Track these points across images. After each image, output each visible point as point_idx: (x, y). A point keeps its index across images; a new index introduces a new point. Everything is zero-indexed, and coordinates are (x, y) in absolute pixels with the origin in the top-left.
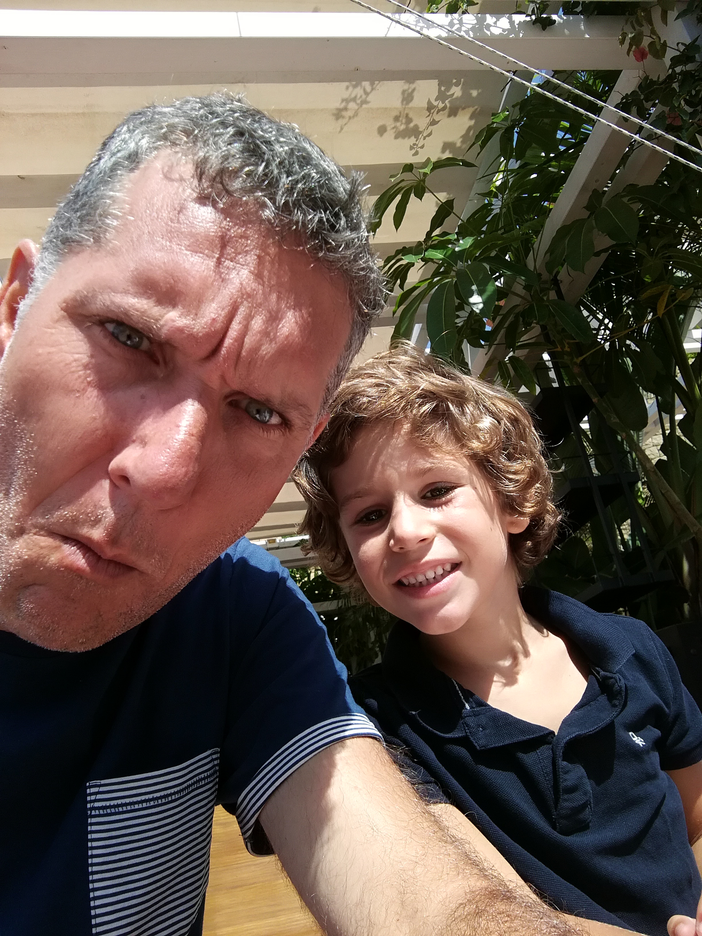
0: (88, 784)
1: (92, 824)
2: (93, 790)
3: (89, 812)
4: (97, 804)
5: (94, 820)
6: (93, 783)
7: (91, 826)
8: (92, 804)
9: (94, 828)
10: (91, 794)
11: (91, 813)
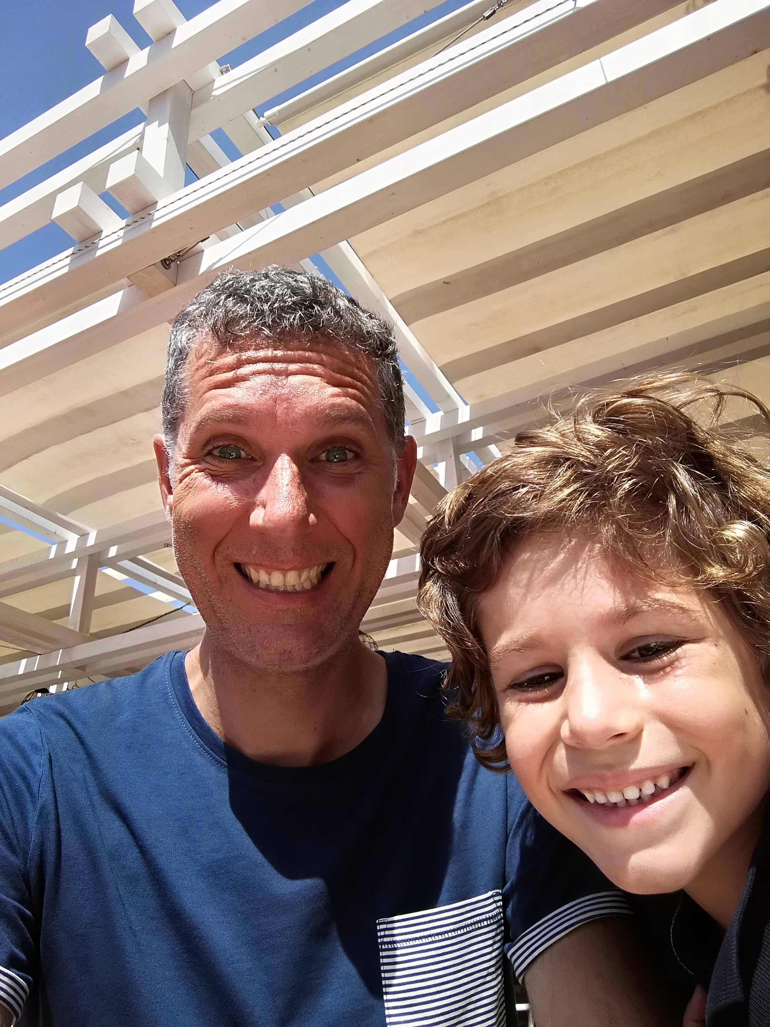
0: (377, 921)
1: (383, 957)
2: (382, 927)
3: (380, 946)
4: (386, 940)
5: (384, 954)
6: (381, 920)
7: (383, 958)
8: (382, 939)
9: (385, 961)
10: (381, 930)
11: (382, 947)
